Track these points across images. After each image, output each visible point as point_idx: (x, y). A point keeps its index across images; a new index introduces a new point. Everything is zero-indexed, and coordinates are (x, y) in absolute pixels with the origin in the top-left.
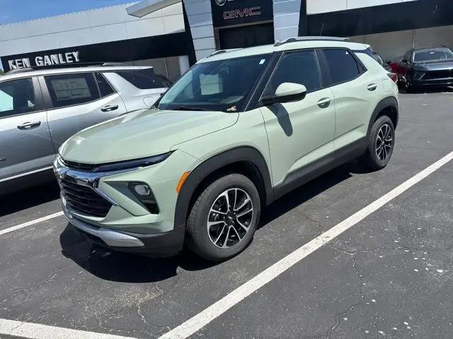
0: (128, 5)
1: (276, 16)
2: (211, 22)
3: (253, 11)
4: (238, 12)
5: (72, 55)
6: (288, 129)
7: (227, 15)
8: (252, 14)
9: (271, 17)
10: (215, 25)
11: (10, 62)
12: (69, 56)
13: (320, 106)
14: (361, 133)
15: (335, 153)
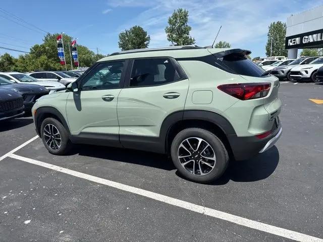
11: (289, 40)
13: (104, 99)
14: (152, 132)
15: (119, 136)
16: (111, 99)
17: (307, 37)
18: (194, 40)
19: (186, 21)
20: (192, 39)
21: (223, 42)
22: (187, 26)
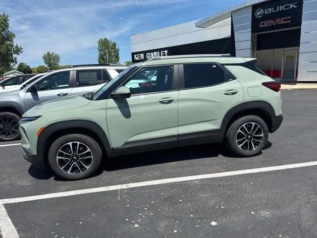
0: (197, 21)
1: (303, 23)
2: (250, 30)
3: (284, 20)
4: (272, 21)
5: (164, 53)
6: (127, 115)
7: (263, 24)
8: (283, 22)
9: (300, 24)
10: (253, 32)
11: (135, 56)
12: (163, 53)
13: (162, 102)
14: (213, 126)
15: (178, 136)
16: (170, 102)
17: (149, 54)
18: (21, 49)
19: (7, 26)
20: (19, 47)
21: (51, 53)
22: (9, 32)
